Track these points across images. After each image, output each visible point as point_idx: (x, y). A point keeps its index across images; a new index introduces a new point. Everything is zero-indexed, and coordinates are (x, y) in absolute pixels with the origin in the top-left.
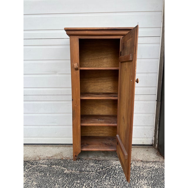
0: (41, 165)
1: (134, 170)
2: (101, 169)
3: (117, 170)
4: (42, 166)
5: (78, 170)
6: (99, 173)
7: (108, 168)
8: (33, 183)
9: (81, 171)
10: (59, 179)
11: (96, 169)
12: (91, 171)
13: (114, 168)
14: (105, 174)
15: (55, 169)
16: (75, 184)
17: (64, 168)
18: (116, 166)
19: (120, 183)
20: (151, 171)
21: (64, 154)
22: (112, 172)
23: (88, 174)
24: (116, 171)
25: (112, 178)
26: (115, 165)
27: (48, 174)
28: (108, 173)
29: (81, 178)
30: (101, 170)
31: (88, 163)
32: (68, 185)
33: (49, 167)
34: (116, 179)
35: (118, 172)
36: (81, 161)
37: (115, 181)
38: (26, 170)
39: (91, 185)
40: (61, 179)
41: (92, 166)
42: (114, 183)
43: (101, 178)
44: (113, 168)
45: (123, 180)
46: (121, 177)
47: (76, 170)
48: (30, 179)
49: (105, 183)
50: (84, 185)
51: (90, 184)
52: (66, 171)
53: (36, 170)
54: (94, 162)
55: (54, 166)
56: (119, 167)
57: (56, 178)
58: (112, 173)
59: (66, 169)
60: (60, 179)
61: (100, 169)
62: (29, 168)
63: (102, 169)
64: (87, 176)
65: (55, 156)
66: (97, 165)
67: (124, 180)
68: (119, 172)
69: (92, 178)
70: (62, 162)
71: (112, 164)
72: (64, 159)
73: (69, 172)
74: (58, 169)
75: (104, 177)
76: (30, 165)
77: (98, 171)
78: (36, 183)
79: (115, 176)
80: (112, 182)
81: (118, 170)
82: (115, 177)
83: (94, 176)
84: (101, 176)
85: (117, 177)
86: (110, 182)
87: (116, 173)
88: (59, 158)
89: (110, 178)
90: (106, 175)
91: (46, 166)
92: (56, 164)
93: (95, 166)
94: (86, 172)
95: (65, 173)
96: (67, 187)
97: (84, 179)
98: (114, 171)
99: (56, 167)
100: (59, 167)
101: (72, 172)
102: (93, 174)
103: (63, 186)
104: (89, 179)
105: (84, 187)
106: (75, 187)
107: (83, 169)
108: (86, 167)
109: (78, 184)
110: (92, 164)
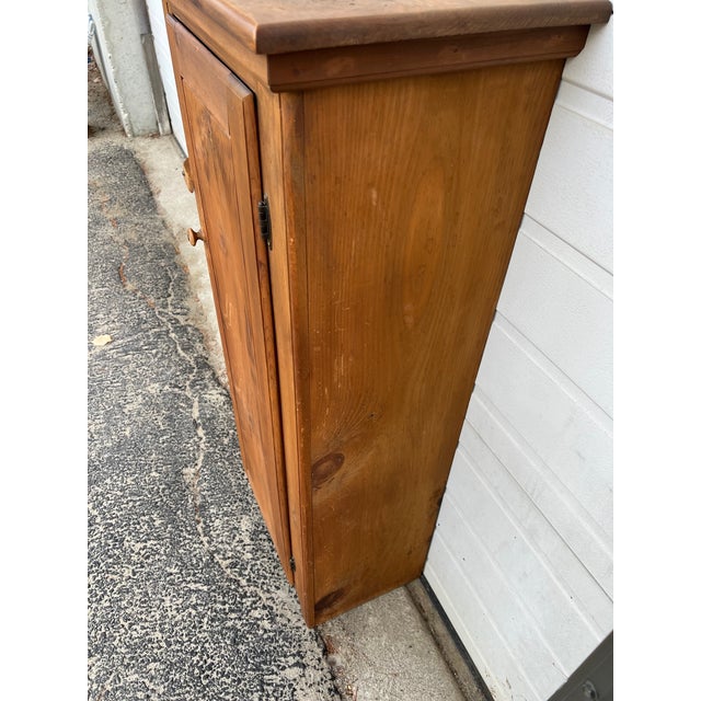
0: (196, 404)
1: (262, 683)
2: (228, 561)
3: (240, 619)
4: (192, 407)
5: (204, 497)
6: (207, 565)
7: (244, 582)
8: (128, 429)
9: (202, 508)
10: (156, 471)
11: (227, 546)
12: (210, 536)
13: (249, 604)
14: (207, 583)
15: (191, 441)
16: (147, 518)
17: (202, 458)
18: (264, 607)
19: (178, 647)
22: (224, 603)
23: (193, 534)
24: (233, 615)
25: (194, 612)
26: (269, 603)
27: (165, 437)
28: (214, 591)
29: (173, 522)
30: (224, 564)
31: (245, 511)
32: (138, 503)
33: (195, 422)
34: (194, 627)
35: (229, 624)
37: (184, 628)
38: (167, 387)
39: (150, 561)
40: (158, 475)
41: (235, 528)
42: (176, 625)
43: (188, 579)
44: (248, 602)
45: (193, 653)
46: (207, 645)
47: (205, 493)
48: (139, 414)
49: (168, 598)
50: (149, 543)
51: (157, 557)
52: (193, 470)
53: (172, 407)
54: (257, 525)
55: (201, 432)
56: (262, 619)
57: (156, 464)
58: (219, 606)
59: (200, 465)
60: (154, 474)
61: (225, 559)
62: (176, 386)
63: (233, 565)
64: (185, 534)
66: (247, 541)
67: (196, 658)
68: (233, 628)
70: (226, 441)
71: (268, 591)
73: (188, 481)
74: (191, 448)
75: (193, 586)
76: (188, 383)
77: (217, 558)
78: (127, 433)
79: (206, 619)
80: (179, 617)
81: (239, 623)
82: (200, 622)
83: (190, 553)
84: (194, 575)
85: (205, 627)
86: (175, 612)
87: (223, 621)
89: (194, 607)
90: (205, 588)
91: (196, 414)
92: (211, 432)
93: (237, 539)
94: (201, 524)
95: (179, 473)
96: (131, 504)
97: (170, 532)
98: (232, 611)
99: (201, 439)
100: (202, 446)
101: (191, 489)
102: (202, 547)
103: (131, 494)
104: (175, 544)
105: (142, 545)
106: (134, 524)
107: (212, 511)
108: (225, 514)
109: (146, 527)
110: (246, 524)
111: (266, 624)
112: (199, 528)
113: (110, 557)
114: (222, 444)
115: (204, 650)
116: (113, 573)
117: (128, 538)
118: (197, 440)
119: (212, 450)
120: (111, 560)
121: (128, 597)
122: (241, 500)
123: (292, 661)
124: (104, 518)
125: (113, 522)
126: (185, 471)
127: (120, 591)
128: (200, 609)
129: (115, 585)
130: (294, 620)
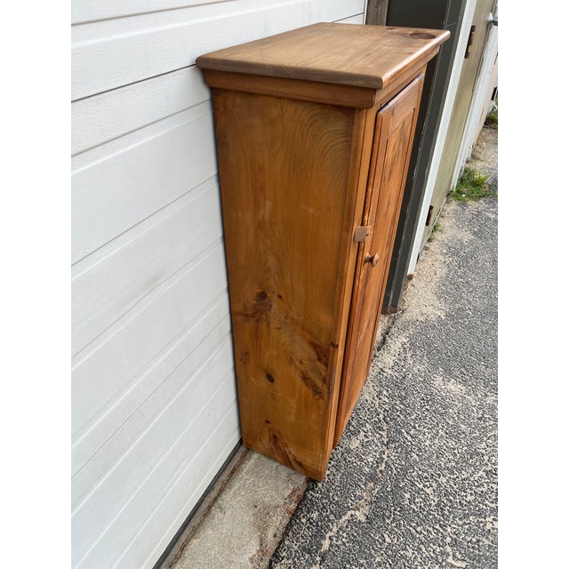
2: (381, 433)
3: (396, 404)
5: (365, 484)
6: (394, 441)
7: (381, 416)
9: (372, 478)
10: (384, 541)
11: (376, 441)
12: (380, 455)
14: (400, 433)
15: (340, 542)
16: (413, 506)
17: (344, 518)
19: (433, 419)
20: (416, 355)
21: (266, 500)
23: (389, 466)
24: (398, 408)
25: (417, 425)
26: (376, 398)
28: (399, 425)
29: (396, 486)
31: (349, 451)
32: (413, 524)
34: (420, 419)
35: (402, 406)
36: (333, 463)
37: (426, 423)
39: (426, 474)
40: (385, 535)
41: (363, 446)
42: (430, 428)
43: (409, 443)
44: (386, 407)
47: (363, 486)
49: (427, 444)
50: (421, 486)
51: (420, 473)
52: (357, 513)
54: (349, 436)
55: (326, 544)
57: (381, 549)
58: (402, 417)
59: (349, 513)
60: (388, 540)
63: (381, 429)
64: (395, 471)
65: (263, 530)
66: (362, 433)
67: (428, 407)
69: (404, 463)
70: (315, 515)
71: (372, 403)
72: (293, 506)
73: (367, 507)
74: (345, 535)
75: (409, 438)
77: (385, 440)
79: (413, 417)
80: (426, 430)
82: (416, 419)
83: (398, 457)
84: (404, 443)
85: (415, 415)
86: (427, 434)
88: (278, 520)
89: (415, 428)
90: (403, 430)
92: (319, 535)
93: (367, 440)
94: (380, 468)
95: (369, 520)
96: (419, 529)
97: (403, 481)
98: (397, 411)
99: (330, 538)
100: (335, 529)
101: (369, 499)
102: (390, 454)
103: (414, 538)
104: (405, 470)
105: (426, 489)
106: (424, 511)
107: (368, 470)
108: (362, 460)
109: (417, 500)
110: (355, 444)
111: (385, 392)
112: (382, 467)
113: (451, 501)
114: (321, 515)
115: (422, 407)
116: (453, 488)
117: (433, 504)
118: (334, 539)
119: (332, 517)
120: (451, 498)
121: (449, 465)
122: (345, 459)
123: (385, 374)
124: (444, 537)
125: (438, 527)
126: (363, 519)
127: (453, 473)
128: (413, 424)
129: (455, 479)
130: (371, 384)
